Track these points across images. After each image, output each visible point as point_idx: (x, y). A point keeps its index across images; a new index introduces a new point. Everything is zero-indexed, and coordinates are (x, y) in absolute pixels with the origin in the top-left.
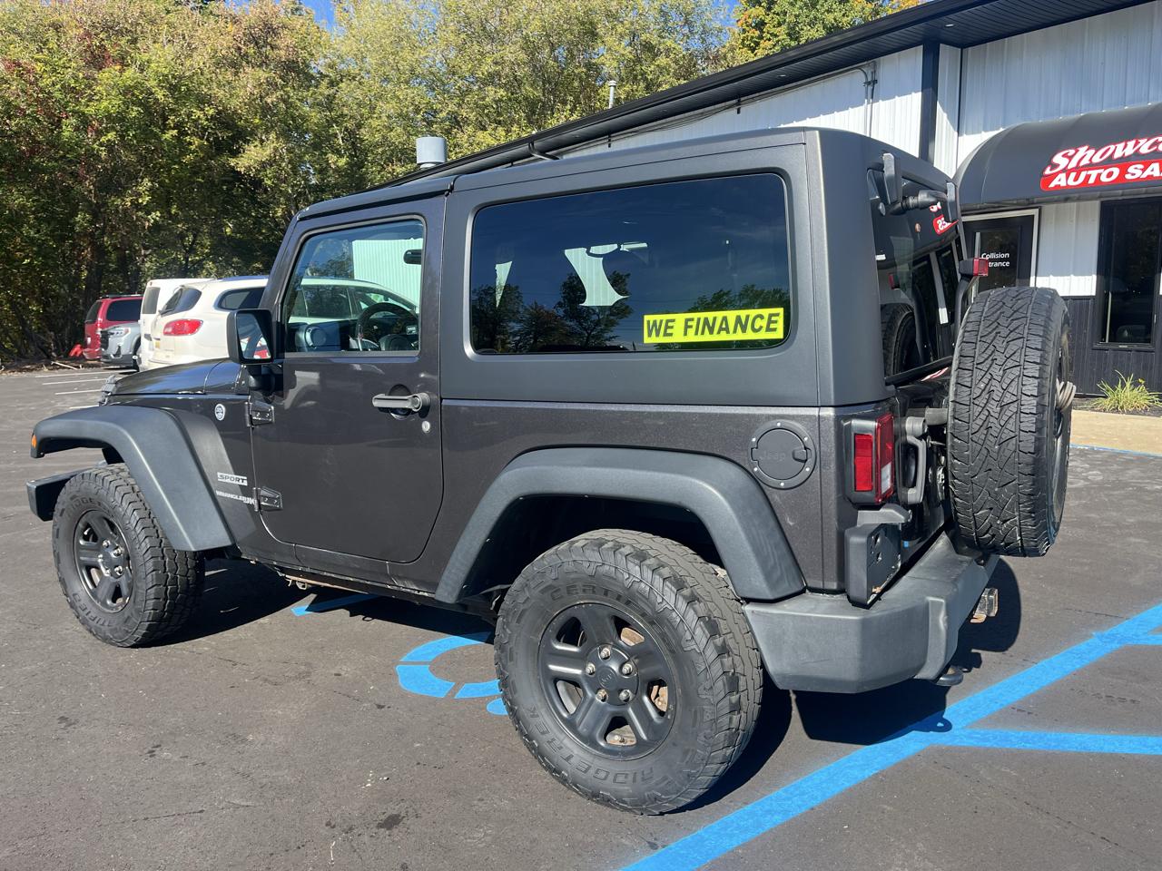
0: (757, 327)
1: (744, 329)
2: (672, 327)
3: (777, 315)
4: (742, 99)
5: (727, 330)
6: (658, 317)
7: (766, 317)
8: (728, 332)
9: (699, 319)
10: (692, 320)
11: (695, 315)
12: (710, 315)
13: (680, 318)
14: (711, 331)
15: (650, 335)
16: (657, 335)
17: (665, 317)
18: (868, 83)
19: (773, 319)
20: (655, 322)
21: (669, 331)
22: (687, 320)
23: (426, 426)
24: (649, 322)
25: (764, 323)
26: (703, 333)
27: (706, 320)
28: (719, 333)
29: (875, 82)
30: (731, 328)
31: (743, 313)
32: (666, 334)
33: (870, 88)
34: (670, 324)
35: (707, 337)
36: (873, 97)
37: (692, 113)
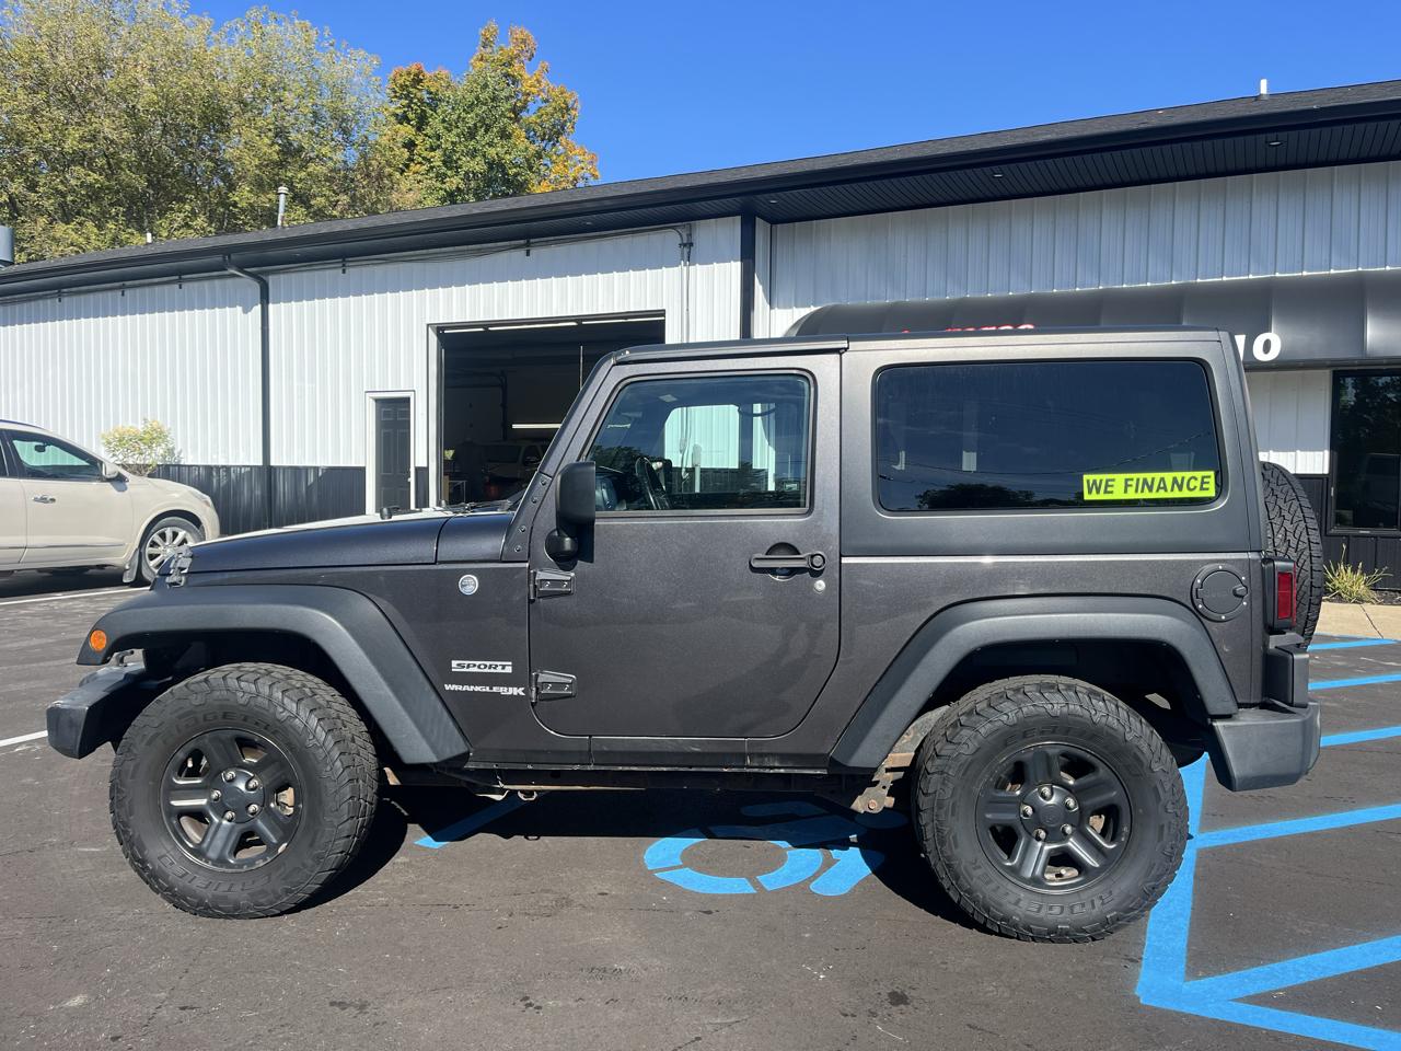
0: (1192, 487)
1: (1180, 488)
2: (1112, 486)
3: (1209, 477)
4: (532, 240)
5: (1165, 489)
6: (1098, 477)
7: (1200, 479)
8: (1166, 490)
9: (1138, 480)
10: (1132, 480)
11: (1135, 476)
12: (1149, 476)
13: (1120, 478)
14: (1150, 489)
15: (1090, 492)
16: (1098, 492)
17: (1104, 477)
18: (685, 245)
19: (1205, 480)
20: (1095, 482)
21: (1109, 489)
22: (1127, 480)
23: (820, 585)
24: (1088, 481)
25: (1198, 484)
26: (1142, 491)
27: (1145, 481)
28: (1157, 491)
29: (691, 244)
30: (1169, 487)
31: (1179, 475)
32: (1106, 492)
33: (686, 250)
34: (1110, 483)
35: (1147, 495)
36: (689, 259)
37: (465, 247)
